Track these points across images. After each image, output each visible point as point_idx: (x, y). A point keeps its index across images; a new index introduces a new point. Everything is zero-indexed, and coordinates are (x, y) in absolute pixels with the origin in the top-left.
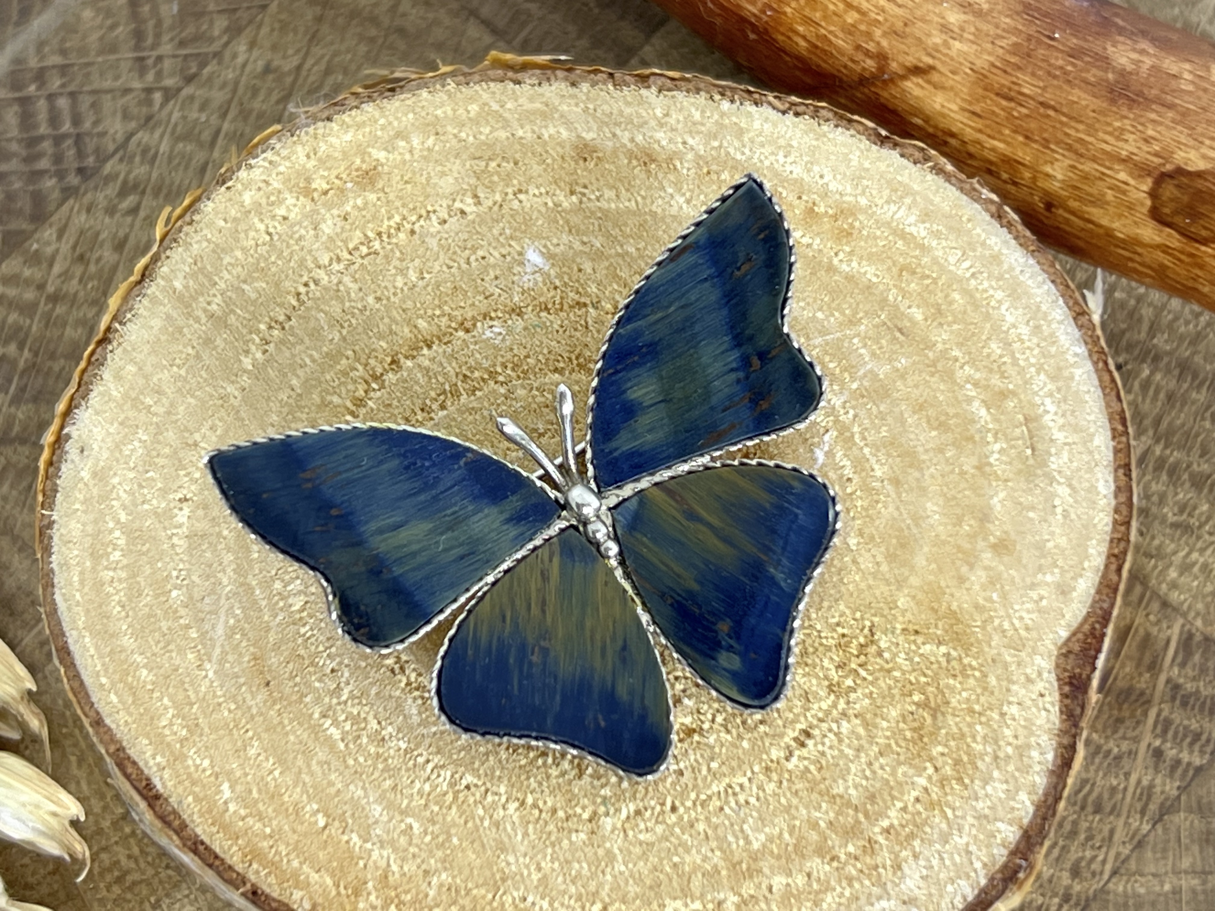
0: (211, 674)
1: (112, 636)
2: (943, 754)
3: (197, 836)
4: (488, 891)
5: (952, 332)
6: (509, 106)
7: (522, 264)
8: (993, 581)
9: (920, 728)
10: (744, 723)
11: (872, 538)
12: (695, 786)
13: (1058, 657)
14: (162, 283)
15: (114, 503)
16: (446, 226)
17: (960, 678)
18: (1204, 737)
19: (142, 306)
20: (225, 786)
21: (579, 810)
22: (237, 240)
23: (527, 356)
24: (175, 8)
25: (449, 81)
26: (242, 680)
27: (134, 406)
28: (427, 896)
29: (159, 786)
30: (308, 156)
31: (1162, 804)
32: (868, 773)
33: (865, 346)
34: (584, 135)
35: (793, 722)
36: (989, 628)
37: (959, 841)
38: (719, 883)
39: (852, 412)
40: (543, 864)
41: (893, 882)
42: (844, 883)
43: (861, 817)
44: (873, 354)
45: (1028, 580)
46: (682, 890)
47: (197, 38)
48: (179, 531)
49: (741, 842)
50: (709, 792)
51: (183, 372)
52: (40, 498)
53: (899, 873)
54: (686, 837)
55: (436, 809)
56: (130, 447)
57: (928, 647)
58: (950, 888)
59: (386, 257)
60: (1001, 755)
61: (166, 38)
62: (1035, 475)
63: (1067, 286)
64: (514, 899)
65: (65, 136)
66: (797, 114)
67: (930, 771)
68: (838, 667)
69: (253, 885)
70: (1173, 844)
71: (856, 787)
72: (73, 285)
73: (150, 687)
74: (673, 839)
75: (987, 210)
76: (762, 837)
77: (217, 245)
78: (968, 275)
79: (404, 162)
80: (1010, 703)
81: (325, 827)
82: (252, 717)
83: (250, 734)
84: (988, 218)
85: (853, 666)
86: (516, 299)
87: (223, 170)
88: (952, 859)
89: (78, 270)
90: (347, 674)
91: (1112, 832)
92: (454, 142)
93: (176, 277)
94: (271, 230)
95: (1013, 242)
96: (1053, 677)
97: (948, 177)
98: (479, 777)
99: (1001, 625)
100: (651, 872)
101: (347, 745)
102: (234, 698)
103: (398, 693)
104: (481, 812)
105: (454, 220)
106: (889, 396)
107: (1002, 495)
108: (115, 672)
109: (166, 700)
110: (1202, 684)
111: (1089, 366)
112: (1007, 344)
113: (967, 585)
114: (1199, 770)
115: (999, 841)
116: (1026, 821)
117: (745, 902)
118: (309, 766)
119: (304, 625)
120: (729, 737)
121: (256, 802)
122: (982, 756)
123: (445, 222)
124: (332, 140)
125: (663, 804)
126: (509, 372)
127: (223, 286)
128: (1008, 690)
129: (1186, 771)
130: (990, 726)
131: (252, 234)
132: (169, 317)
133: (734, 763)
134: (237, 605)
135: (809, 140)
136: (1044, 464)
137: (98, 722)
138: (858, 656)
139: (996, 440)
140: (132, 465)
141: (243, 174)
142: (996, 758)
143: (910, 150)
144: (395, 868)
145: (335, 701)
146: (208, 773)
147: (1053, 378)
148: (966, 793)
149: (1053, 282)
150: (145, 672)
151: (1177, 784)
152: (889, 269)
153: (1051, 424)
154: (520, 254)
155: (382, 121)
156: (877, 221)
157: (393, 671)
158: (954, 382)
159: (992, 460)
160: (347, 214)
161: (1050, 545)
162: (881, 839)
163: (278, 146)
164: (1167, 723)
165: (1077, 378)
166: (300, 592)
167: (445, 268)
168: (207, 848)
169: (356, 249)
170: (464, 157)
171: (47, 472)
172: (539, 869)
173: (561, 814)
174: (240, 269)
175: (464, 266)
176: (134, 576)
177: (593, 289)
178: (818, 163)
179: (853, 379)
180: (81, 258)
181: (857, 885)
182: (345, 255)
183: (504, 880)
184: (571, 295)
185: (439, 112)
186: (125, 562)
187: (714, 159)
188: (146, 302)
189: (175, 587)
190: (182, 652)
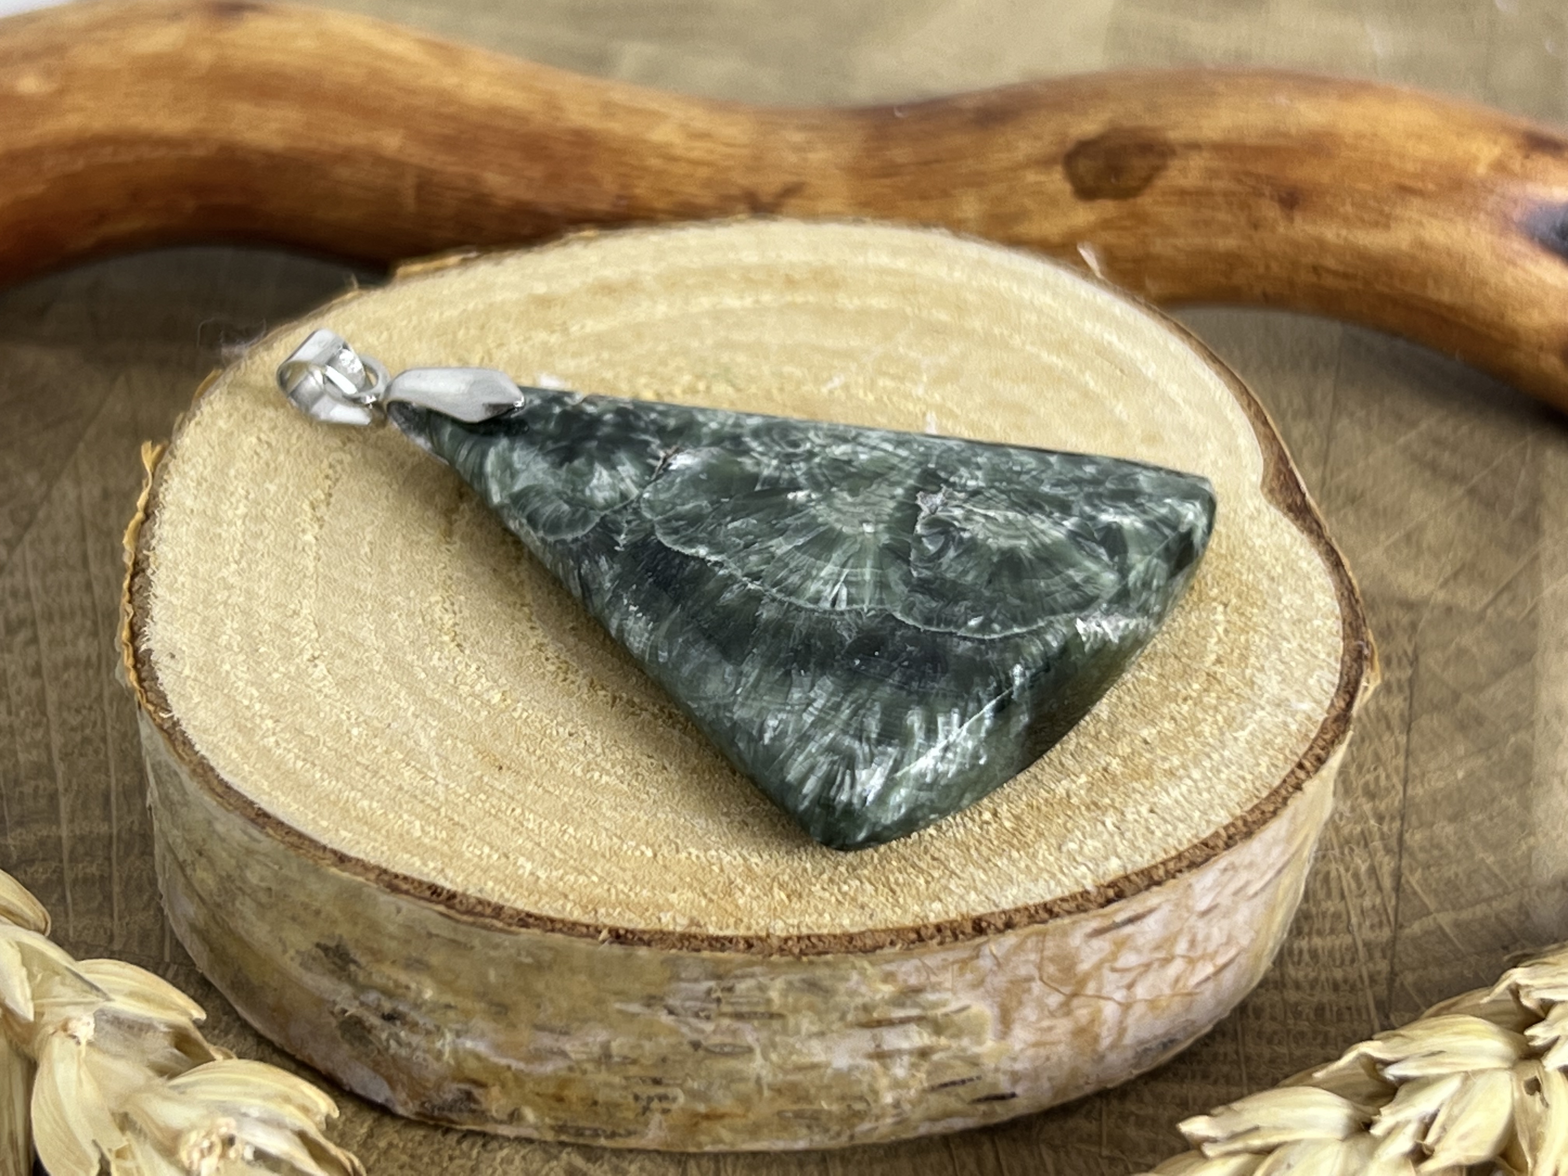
1: (308, 786)
2: (1221, 593)
3: (519, 911)
13: (1266, 495)
14: (173, 508)
19: (164, 531)
20: (521, 860)
26: (479, 773)
29: (448, 886)
33: (911, 350)
34: (535, 291)
37: (1290, 645)
38: (1091, 753)
39: (937, 395)
42: (1211, 712)
43: (1184, 660)
44: (923, 353)
45: (1193, 453)
46: (1060, 772)
48: (326, 682)
51: (244, 564)
52: (150, 707)
56: (225, 637)
58: (1312, 682)
60: (1274, 575)
62: (1137, 385)
67: (1220, 608)
69: (610, 929)
73: (380, 812)
77: (214, 466)
78: (965, 279)
81: (655, 855)
82: (512, 798)
83: (518, 811)
88: (1294, 659)
90: (588, 733)
93: (185, 500)
96: (1273, 509)
101: (629, 786)
102: (481, 789)
106: (961, 374)
107: (1120, 406)
108: (331, 814)
109: (405, 816)
111: (1122, 304)
112: (1038, 311)
116: (1338, 611)
117: (1129, 760)
118: (601, 814)
119: (515, 710)
121: (566, 861)
122: (1258, 581)
132: (199, 531)
134: (430, 720)
137: (341, 859)
139: (1083, 373)
140: (236, 649)
141: (205, 409)
142: (1272, 579)
144: (754, 860)
145: (591, 757)
146: (495, 856)
147: (1098, 320)
148: (1267, 612)
150: (365, 803)
152: (891, 295)
153: (1123, 348)
156: (854, 270)
157: (633, 713)
158: (1013, 348)
162: (1219, 669)
165: (1119, 314)
166: (492, 688)
168: (538, 918)
170: (427, 337)
171: (143, 688)
176: (300, 732)
179: (920, 375)
185: (379, 314)
186: (282, 725)
187: (671, 274)
188: (166, 527)
189: (352, 725)
190: (396, 773)
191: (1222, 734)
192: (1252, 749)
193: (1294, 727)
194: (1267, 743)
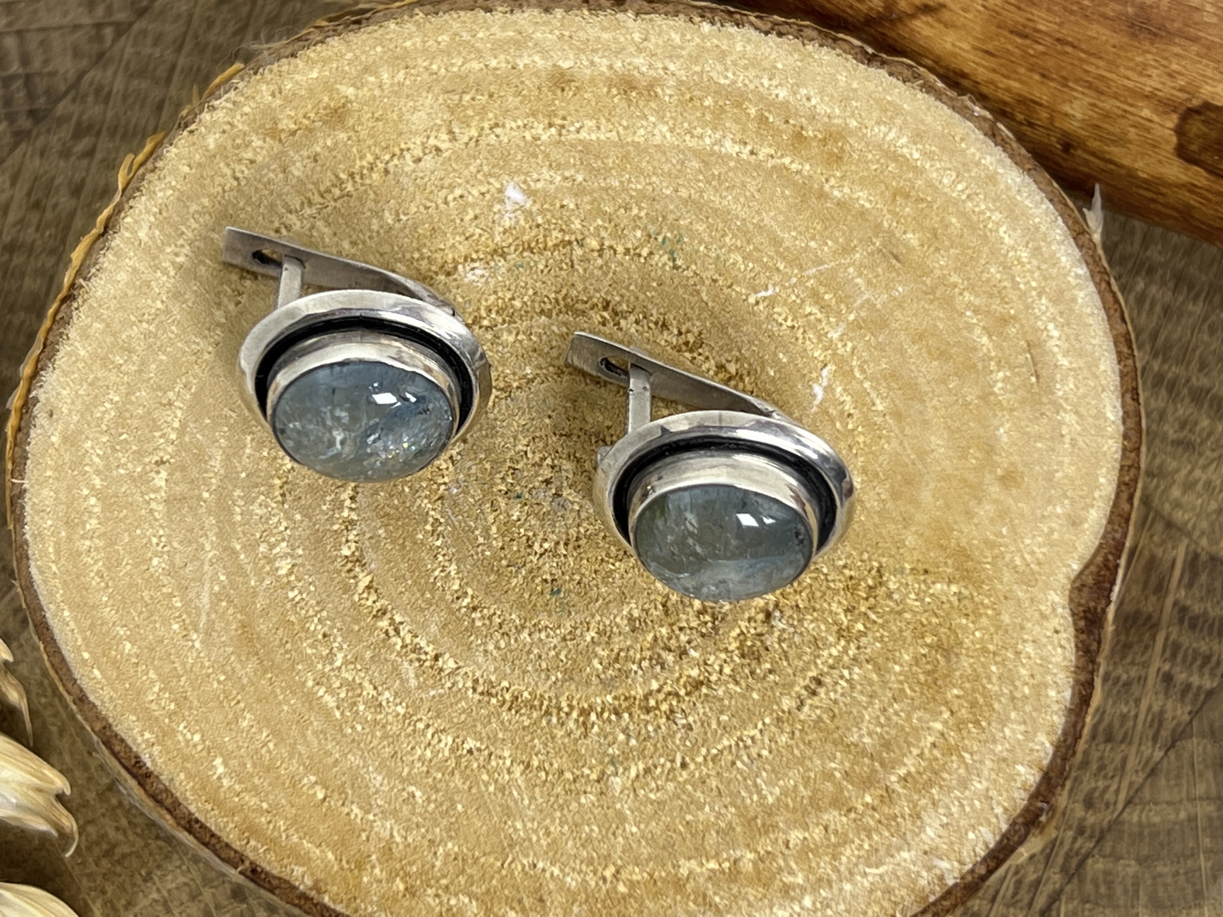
0: (197, 645)
2: (958, 697)
3: (190, 814)
4: (497, 859)
5: (949, 256)
6: (480, 35)
7: (502, 202)
8: (1003, 514)
9: (934, 671)
10: (752, 673)
11: (877, 475)
12: (705, 741)
13: (1071, 591)
14: (127, 234)
15: (87, 468)
16: (422, 164)
17: (972, 618)
18: (1214, 659)
19: (107, 260)
20: (218, 761)
21: (586, 771)
22: (203, 186)
23: (513, 299)
25: (417, 11)
26: (230, 650)
27: (104, 366)
28: (433, 866)
29: (149, 764)
30: (273, 95)
31: (1174, 730)
32: (882, 720)
33: (860, 275)
34: (560, 63)
35: (802, 670)
36: (1000, 564)
37: (979, 786)
39: (850, 345)
40: (552, 829)
41: (912, 831)
43: (877, 765)
44: (869, 283)
45: (1038, 512)
46: (696, 849)
49: (755, 797)
50: (720, 747)
51: (153, 328)
52: (9, 466)
53: (919, 823)
54: (698, 794)
55: (440, 775)
57: (938, 586)
58: (971, 835)
59: (360, 199)
60: (1018, 695)
62: (1041, 403)
63: (1066, 205)
64: (524, 866)
65: (14, 77)
66: (780, 34)
67: (946, 715)
68: (847, 611)
69: (251, 863)
70: (1186, 770)
71: (870, 734)
72: (30, 234)
73: (134, 660)
74: (684, 797)
75: (980, 129)
76: (777, 791)
77: (182, 193)
78: (964, 197)
79: (374, 98)
80: (1025, 641)
81: (324, 799)
82: (243, 688)
83: (242, 705)
84: (982, 137)
85: (863, 609)
86: (498, 239)
87: (184, 113)
88: (972, 806)
89: (34, 218)
90: (339, 639)
91: (1124, 760)
92: (425, 76)
93: (140, 227)
94: (238, 175)
95: (1009, 161)
96: (1067, 613)
97: (939, 95)
98: (481, 740)
99: (1012, 560)
100: (663, 832)
101: (342, 714)
103: (393, 656)
104: (485, 777)
105: (428, 158)
106: (887, 326)
107: (1007, 426)
108: (97, 646)
110: (1209, 605)
111: (1092, 288)
112: (1006, 267)
113: (976, 521)
114: (1210, 694)
115: (1019, 785)
117: (761, 860)
118: (304, 736)
119: (292, 589)
120: (738, 689)
122: (998, 696)
123: (419, 160)
124: (298, 77)
125: (673, 761)
126: (493, 315)
127: (190, 235)
128: (1022, 628)
129: (1196, 695)
130: (1005, 666)
131: (218, 180)
132: (135, 270)
133: (745, 716)
134: (221, 571)
135: (794, 60)
136: (1050, 391)
137: (82, 699)
138: (867, 599)
139: (1000, 368)
140: (104, 428)
141: (206, 116)
142: (1013, 698)
143: (899, 68)
144: (398, 839)
145: (328, 668)
146: (200, 748)
147: (1055, 301)
148: (983, 737)
149: (1051, 201)
150: (128, 646)
151: (1189, 708)
152: (882, 193)
153: (1056, 349)
154: (500, 191)
155: (349, 56)
156: (867, 144)
157: (387, 633)
158: (954, 309)
159: (996, 389)
160: (317, 155)
161: (1059, 475)
163: (241, 85)
164: (1176, 647)
165: (1080, 301)
166: (286, 556)
167: (422, 208)
168: (203, 826)
169: (328, 191)
170: (437, 90)
171: (15, 438)
172: (548, 834)
173: (568, 775)
174: (207, 217)
175: (442, 206)
177: (577, 225)
178: (805, 86)
179: (850, 311)
180: (37, 204)
181: (875, 837)
182: (317, 198)
183: (511, 846)
184: (555, 234)
185: (408, 44)
186: (103, 529)
187: (696, 84)
188: (110, 255)
189: (156, 554)
190: (167, 622)
191: (856, 865)
192: (871, 891)
193: (923, 882)
194: (888, 891)
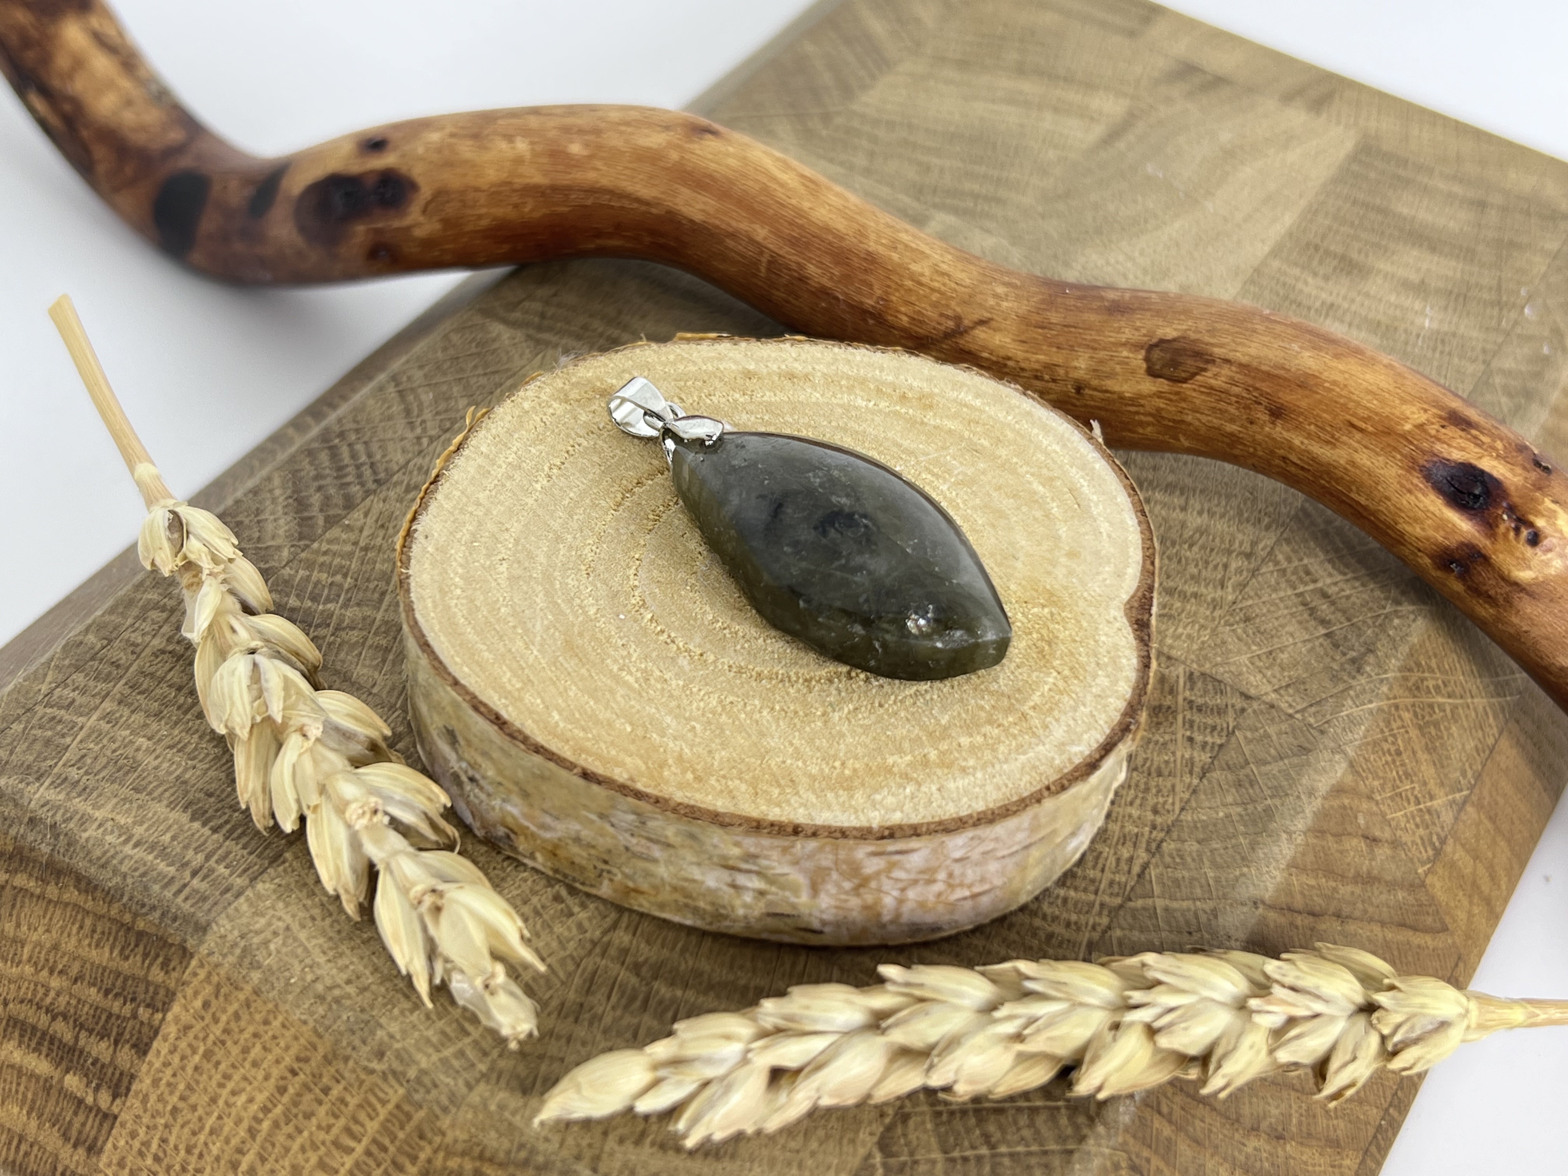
0: (535, 652)
1: (460, 635)
2: (1061, 665)
3: (537, 743)
4: (757, 759)
5: (1009, 450)
6: (695, 355)
8: (1071, 573)
12: (893, 692)
13: (1125, 610)
15: (453, 563)
17: (1061, 624)
20: (555, 713)
21: (813, 711)
24: (431, 395)
25: (652, 344)
26: (558, 654)
28: (713, 764)
30: (564, 383)
31: (1202, 767)
33: (955, 460)
36: (1074, 597)
37: (1085, 710)
38: (922, 744)
40: (794, 742)
41: (1044, 735)
42: (1011, 738)
44: (961, 463)
45: (1094, 570)
46: (897, 750)
47: (446, 411)
48: (502, 576)
49: (933, 721)
52: (398, 564)
53: (1048, 730)
54: (893, 720)
55: (712, 716)
56: (461, 534)
60: (1101, 662)
61: (426, 411)
62: (1084, 517)
65: (362, 464)
66: (883, 353)
69: (583, 768)
70: (1216, 789)
72: (379, 541)
73: (491, 661)
74: (884, 722)
75: (1016, 392)
76: (947, 717)
77: (509, 429)
78: (1013, 422)
80: (1099, 635)
81: (632, 731)
82: (569, 674)
83: (569, 683)
88: (1082, 719)
89: (381, 533)
90: (634, 647)
91: (1173, 786)
94: (544, 420)
95: (1037, 405)
96: (1124, 620)
99: (1082, 595)
100: (871, 741)
101: (640, 685)
102: (554, 664)
103: (671, 654)
104: (743, 716)
106: (977, 483)
107: (1065, 529)
109: (504, 668)
110: (1205, 699)
111: (1105, 463)
112: (1047, 454)
113: (1054, 576)
114: (1221, 746)
115: (1113, 709)
116: (1128, 695)
117: (943, 754)
118: (614, 698)
119: (599, 622)
121: (579, 720)
122: (1088, 664)
124: (579, 375)
128: (1096, 628)
129: (1212, 747)
130: (1089, 648)
136: (1088, 512)
139: (1053, 501)
141: (521, 393)
142: (1098, 664)
144: (686, 751)
146: (541, 706)
147: (1082, 469)
148: (1082, 684)
150: (487, 654)
151: (1209, 755)
152: (961, 422)
153: (1087, 492)
156: (947, 400)
157: (666, 642)
158: (1018, 474)
159: (1053, 512)
161: (1103, 552)
162: (1030, 712)
163: (543, 379)
165: (1097, 468)
172: (791, 744)
173: (801, 713)
176: (472, 601)
180: (382, 526)
181: (1020, 739)
183: (767, 753)
186: (465, 594)
187: (834, 375)
188: (464, 459)
